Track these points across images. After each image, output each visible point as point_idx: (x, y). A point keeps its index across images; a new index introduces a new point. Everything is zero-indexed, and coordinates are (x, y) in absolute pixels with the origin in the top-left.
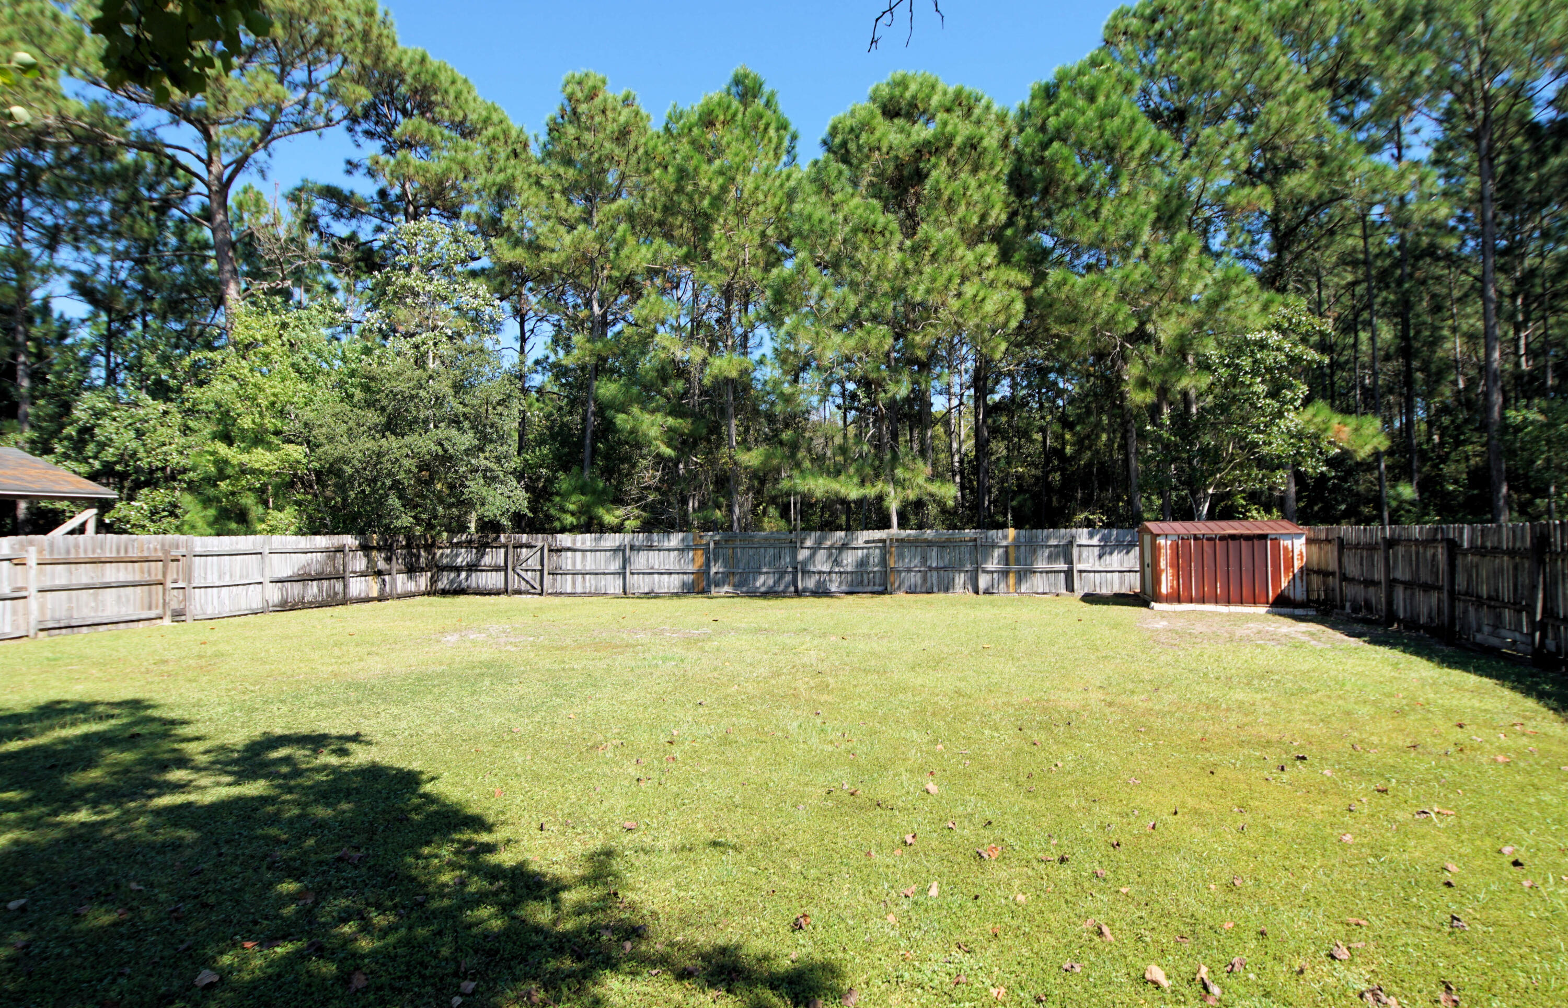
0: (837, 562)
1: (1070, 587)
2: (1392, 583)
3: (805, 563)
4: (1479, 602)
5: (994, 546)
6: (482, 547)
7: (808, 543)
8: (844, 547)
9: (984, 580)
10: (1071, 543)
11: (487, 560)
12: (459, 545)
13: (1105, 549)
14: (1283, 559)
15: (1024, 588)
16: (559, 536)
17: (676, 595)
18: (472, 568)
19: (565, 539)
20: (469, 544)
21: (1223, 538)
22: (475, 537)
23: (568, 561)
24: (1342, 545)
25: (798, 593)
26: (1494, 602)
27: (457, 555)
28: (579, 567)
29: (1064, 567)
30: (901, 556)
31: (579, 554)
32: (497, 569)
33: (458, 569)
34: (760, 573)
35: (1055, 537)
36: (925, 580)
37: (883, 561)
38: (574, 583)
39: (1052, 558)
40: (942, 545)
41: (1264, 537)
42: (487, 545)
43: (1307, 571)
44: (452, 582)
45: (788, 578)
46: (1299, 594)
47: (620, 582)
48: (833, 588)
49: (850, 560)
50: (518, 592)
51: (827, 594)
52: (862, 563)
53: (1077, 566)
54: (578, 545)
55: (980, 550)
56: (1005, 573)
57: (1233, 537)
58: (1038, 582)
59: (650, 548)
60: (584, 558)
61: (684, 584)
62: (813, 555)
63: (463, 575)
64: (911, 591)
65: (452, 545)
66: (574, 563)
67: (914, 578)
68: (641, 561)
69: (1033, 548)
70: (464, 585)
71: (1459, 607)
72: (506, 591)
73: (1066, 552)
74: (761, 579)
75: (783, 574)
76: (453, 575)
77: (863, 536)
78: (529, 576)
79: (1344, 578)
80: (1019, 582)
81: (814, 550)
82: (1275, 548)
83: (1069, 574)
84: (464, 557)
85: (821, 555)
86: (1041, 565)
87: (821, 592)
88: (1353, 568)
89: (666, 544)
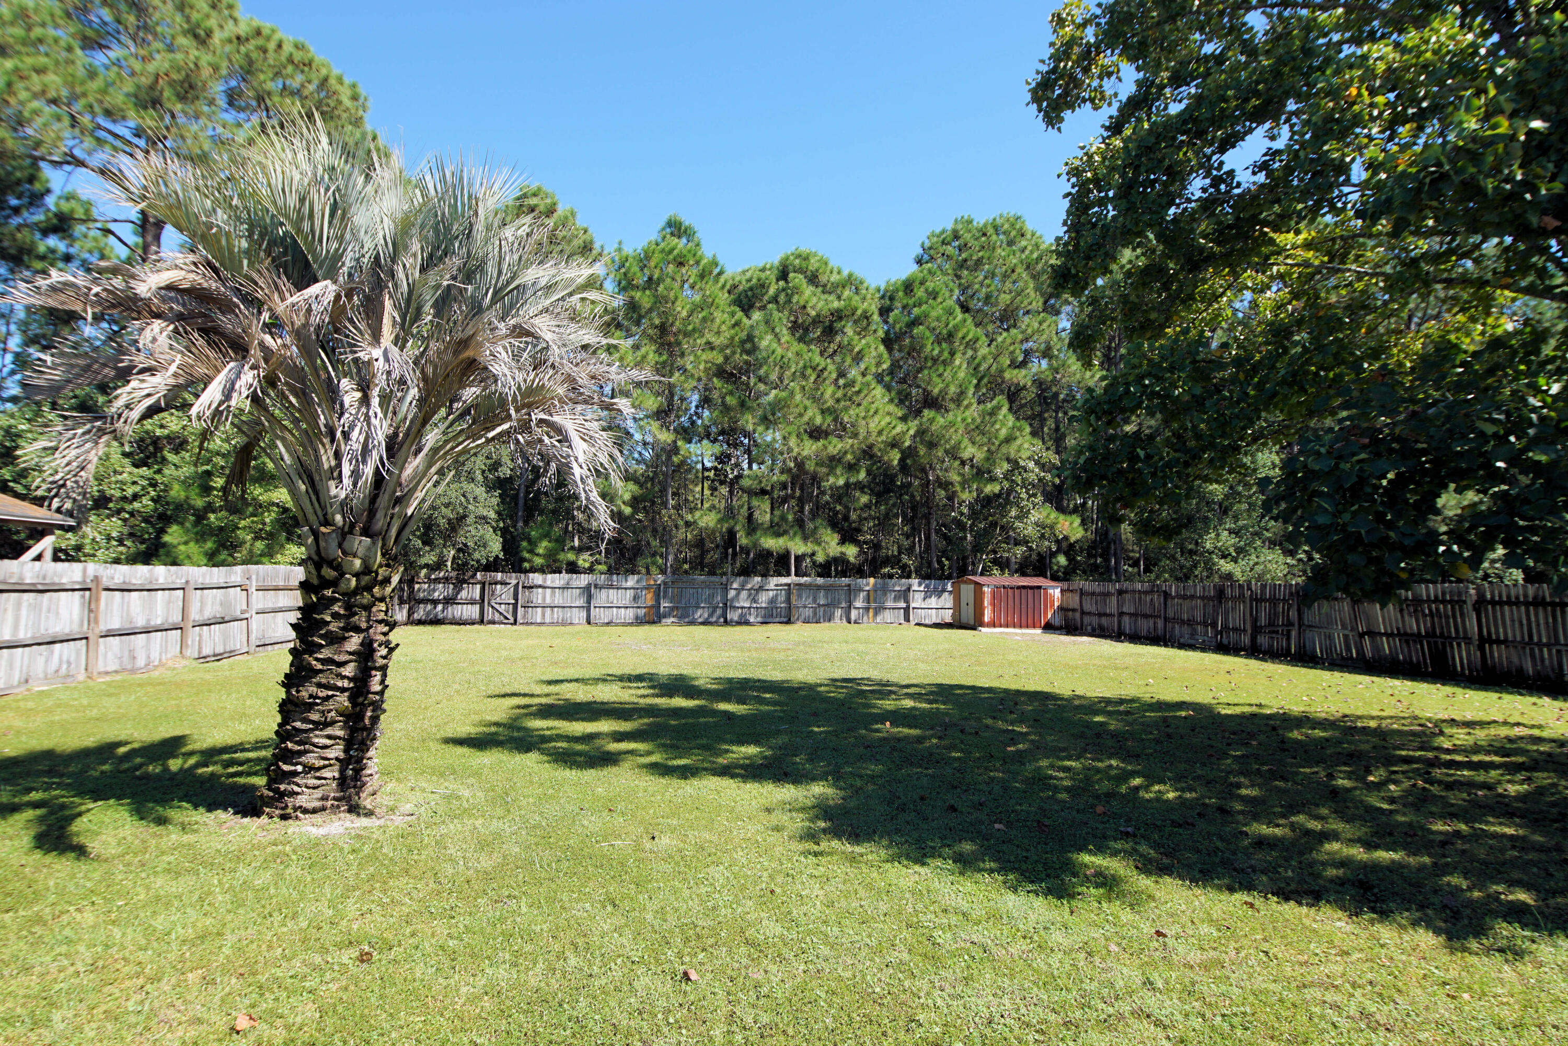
0: (754, 600)
1: (907, 619)
2: (1121, 614)
3: (732, 600)
4: (1183, 622)
5: (861, 590)
6: (460, 583)
7: (735, 586)
8: (761, 588)
9: (854, 614)
10: (909, 589)
11: (463, 594)
12: (437, 581)
13: (927, 595)
14: (1048, 600)
15: (879, 619)
16: (531, 575)
17: (631, 624)
18: (449, 601)
19: (536, 578)
20: (446, 580)
21: (1019, 588)
22: (454, 574)
23: (538, 596)
24: (1082, 593)
25: (726, 623)
26: (1190, 623)
27: (434, 590)
28: (548, 601)
29: (903, 605)
30: (800, 596)
31: (548, 591)
32: (472, 602)
33: (435, 602)
34: (698, 607)
35: (899, 585)
36: (815, 614)
37: (788, 600)
38: (543, 615)
39: (896, 599)
40: (827, 589)
41: (1039, 587)
42: (465, 581)
43: (1061, 608)
44: (428, 614)
45: (719, 612)
46: (1057, 622)
47: (584, 614)
48: (752, 620)
49: (764, 599)
50: (493, 622)
51: (747, 623)
52: (772, 601)
53: (913, 605)
54: (549, 583)
55: (851, 592)
56: (867, 609)
57: (1024, 587)
58: (888, 615)
59: (611, 587)
60: (553, 594)
61: (637, 618)
62: (738, 595)
63: (440, 607)
64: (807, 621)
65: (430, 581)
66: (544, 598)
67: (808, 612)
68: (601, 597)
69: (885, 590)
70: (441, 616)
71: (1169, 626)
72: (482, 622)
73: (905, 594)
74: (699, 612)
75: (715, 609)
76: (429, 607)
77: (774, 581)
78: (502, 608)
79: (1083, 613)
80: (876, 615)
81: (739, 591)
82: (1046, 594)
83: (907, 610)
84: (440, 592)
85: (744, 594)
86: (890, 604)
87: (743, 622)
88: (1088, 607)
89: (624, 585)
